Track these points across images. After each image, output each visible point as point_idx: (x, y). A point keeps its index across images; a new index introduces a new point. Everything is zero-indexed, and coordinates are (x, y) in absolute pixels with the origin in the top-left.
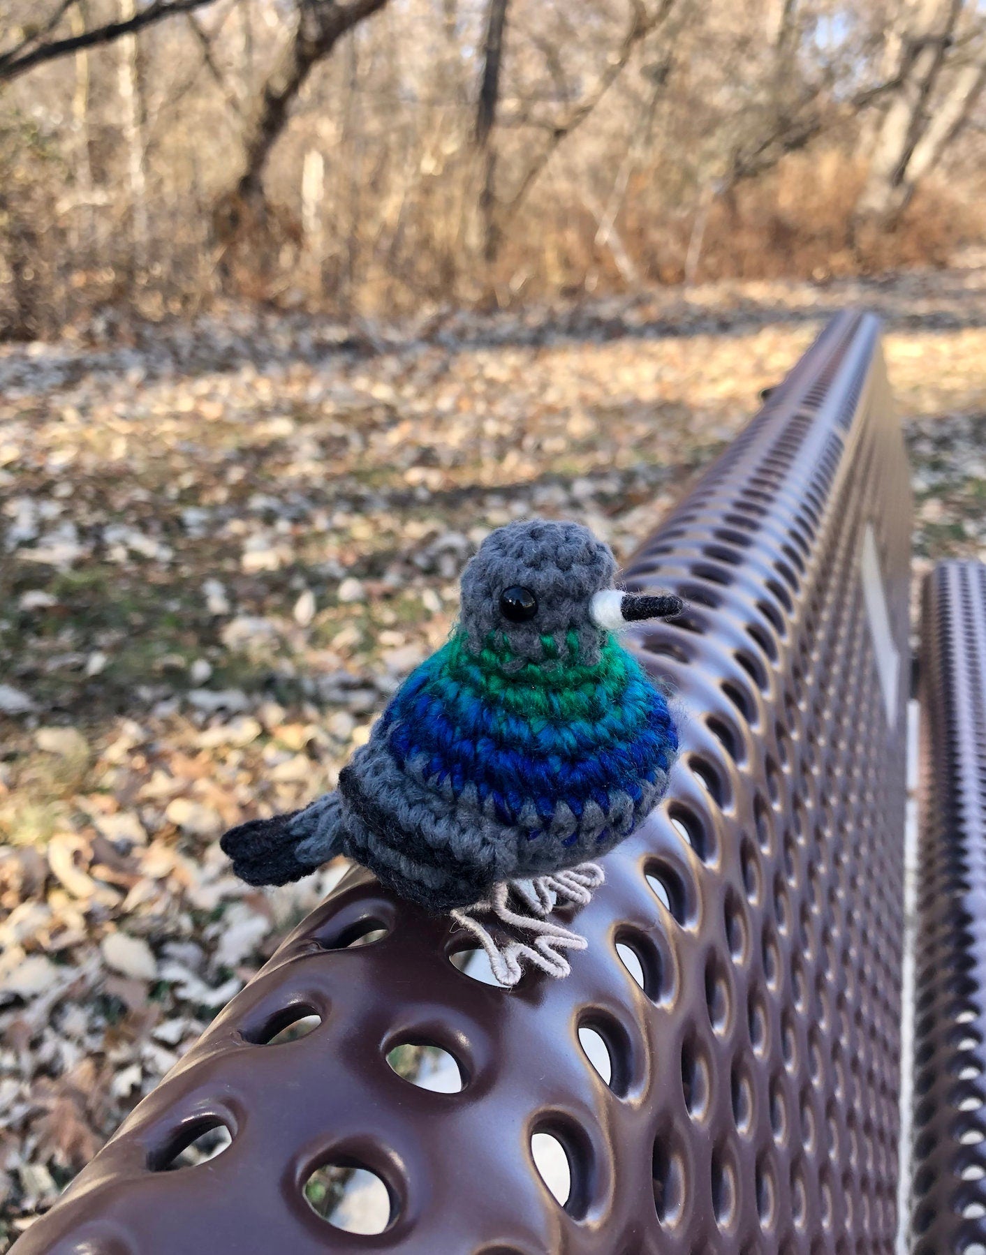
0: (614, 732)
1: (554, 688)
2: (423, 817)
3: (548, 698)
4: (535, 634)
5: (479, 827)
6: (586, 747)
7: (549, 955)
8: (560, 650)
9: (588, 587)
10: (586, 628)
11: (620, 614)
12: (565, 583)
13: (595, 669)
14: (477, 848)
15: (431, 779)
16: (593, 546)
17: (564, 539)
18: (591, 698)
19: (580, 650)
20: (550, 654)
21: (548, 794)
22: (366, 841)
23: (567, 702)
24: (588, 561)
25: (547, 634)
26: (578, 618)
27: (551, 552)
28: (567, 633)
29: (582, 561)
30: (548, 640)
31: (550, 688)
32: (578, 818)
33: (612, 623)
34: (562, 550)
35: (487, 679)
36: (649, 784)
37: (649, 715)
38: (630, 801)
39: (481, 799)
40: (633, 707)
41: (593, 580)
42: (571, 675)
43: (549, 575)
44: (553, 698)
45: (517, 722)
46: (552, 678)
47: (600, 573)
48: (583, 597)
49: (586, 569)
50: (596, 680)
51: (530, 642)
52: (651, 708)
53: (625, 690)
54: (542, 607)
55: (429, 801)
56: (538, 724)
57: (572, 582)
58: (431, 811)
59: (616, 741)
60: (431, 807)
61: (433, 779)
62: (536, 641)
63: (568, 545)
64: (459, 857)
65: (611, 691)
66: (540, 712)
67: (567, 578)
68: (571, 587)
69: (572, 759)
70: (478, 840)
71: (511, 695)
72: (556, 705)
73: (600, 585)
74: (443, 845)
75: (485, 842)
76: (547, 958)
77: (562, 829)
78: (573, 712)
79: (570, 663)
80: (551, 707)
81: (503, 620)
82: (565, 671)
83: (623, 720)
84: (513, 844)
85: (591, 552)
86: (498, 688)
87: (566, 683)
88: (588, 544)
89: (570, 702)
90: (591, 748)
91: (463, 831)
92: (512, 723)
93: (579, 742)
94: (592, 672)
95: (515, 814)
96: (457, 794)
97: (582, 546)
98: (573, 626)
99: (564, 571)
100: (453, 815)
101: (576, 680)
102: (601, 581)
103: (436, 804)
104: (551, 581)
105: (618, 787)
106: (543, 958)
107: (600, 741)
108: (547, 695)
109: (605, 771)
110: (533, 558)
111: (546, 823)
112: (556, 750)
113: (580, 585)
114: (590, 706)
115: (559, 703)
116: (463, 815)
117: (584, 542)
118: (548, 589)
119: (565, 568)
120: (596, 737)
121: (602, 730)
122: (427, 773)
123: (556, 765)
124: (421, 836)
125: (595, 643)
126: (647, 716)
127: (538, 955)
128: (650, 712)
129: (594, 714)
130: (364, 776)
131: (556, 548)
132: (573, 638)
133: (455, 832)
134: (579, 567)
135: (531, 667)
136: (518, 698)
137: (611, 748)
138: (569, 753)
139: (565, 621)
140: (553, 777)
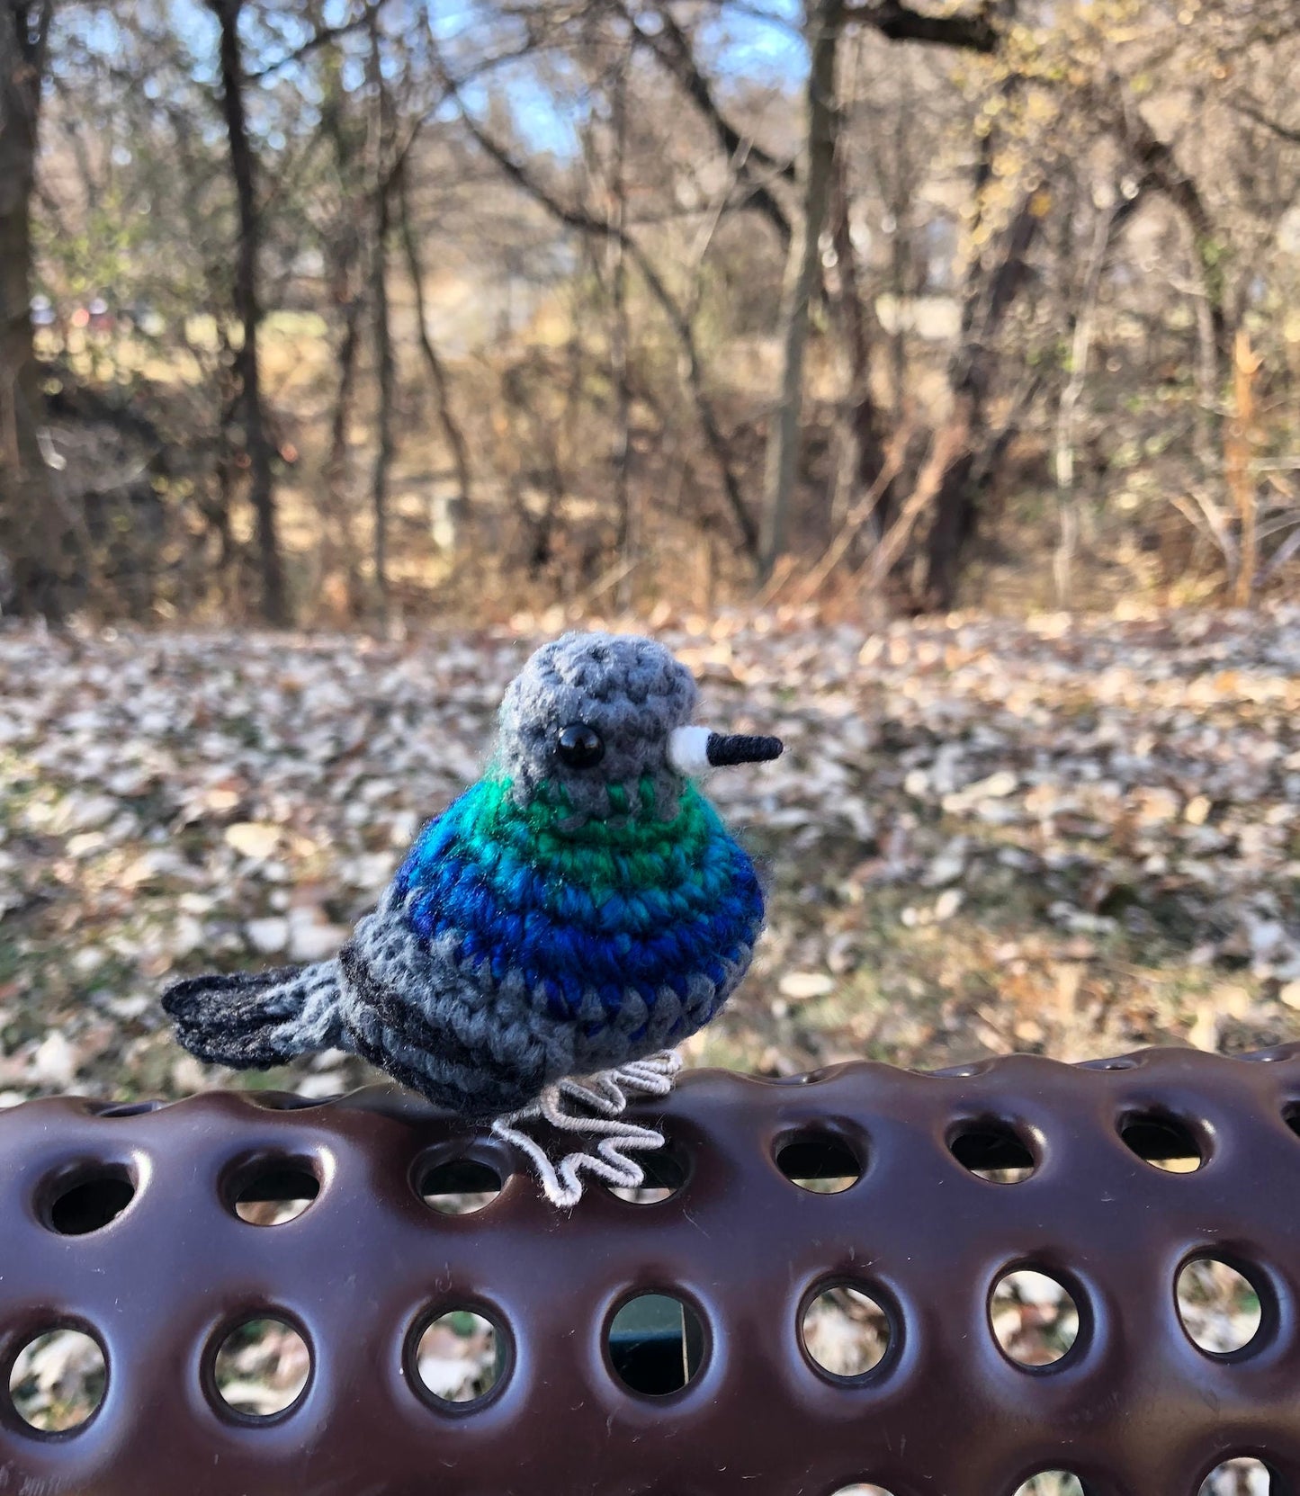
0: (694, 903)
1: (623, 849)
2: (455, 1010)
3: (616, 863)
4: (600, 784)
5: (526, 1020)
6: (661, 921)
7: (617, 1162)
8: (631, 804)
9: (666, 723)
10: (663, 775)
11: (705, 758)
12: (639, 719)
13: (672, 825)
14: (524, 1047)
15: (464, 962)
16: (671, 669)
17: (636, 662)
18: (667, 860)
19: (655, 803)
20: (618, 809)
21: (614, 979)
22: (380, 1038)
23: (638, 867)
24: (666, 689)
25: (616, 782)
26: (654, 763)
27: (620, 679)
28: (640, 782)
29: (658, 691)
30: (617, 791)
31: (618, 850)
32: (650, 1007)
33: (694, 768)
34: (634, 676)
35: (537, 838)
36: (731, 963)
37: (734, 879)
38: (712, 986)
39: (529, 989)
40: (716, 869)
41: (673, 715)
42: (645, 834)
43: (619, 709)
44: (623, 863)
45: (577, 892)
46: (621, 839)
47: (679, 706)
48: (659, 735)
49: (663, 700)
50: (674, 838)
51: (595, 794)
52: (736, 871)
53: (706, 850)
54: (611, 750)
55: (461, 991)
56: (601, 895)
57: (647, 718)
58: (464, 1002)
59: (695, 912)
60: (464, 997)
61: (467, 964)
62: (603, 792)
63: (641, 670)
64: (499, 1058)
65: (689, 850)
66: (604, 880)
67: (641, 713)
68: (647, 724)
69: (644, 936)
70: (524, 1037)
71: (567, 859)
72: (625, 871)
73: (680, 720)
74: (481, 1044)
75: (533, 1040)
76: (614, 1166)
77: (630, 1019)
78: (645, 879)
79: (644, 819)
80: (619, 872)
81: (559, 766)
82: (638, 829)
83: (704, 887)
84: (568, 1043)
85: (668, 678)
86: (550, 850)
87: (638, 844)
88: (665, 667)
89: (642, 867)
90: (667, 923)
91: (504, 1026)
92: (571, 893)
93: (653, 916)
94: (667, 828)
95: (573, 1007)
96: (496, 983)
97: (659, 671)
98: (647, 773)
99: (636, 703)
100: (491, 1006)
101: (650, 839)
102: (681, 716)
103: (470, 993)
104: (622, 718)
105: (698, 969)
106: (608, 1167)
107: (676, 913)
108: (613, 858)
109: (684, 949)
110: (598, 686)
111: (612, 1015)
112: (623, 926)
113: (657, 722)
114: (666, 871)
115: (629, 868)
116: (503, 1008)
117: (661, 666)
118: (618, 728)
119: (638, 699)
120: (673, 909)
121: (680, 900)
122: (458, 955)
123: (625, 942)
124: (452, 1032)
125: (672, 793)
126: (732, 881)
127: (602, 1164)
128: (735, 876)
129: (671, 880)
130: (375, 958)
131: (626, 673)
132: (647, 787)
133: (495, 1027)
134: (657, 699)
135: (594, 824)
136: (578, 863)
137: (691, 922)
138: (640, 930)
139: (638, 766)
140: (621, 959)
